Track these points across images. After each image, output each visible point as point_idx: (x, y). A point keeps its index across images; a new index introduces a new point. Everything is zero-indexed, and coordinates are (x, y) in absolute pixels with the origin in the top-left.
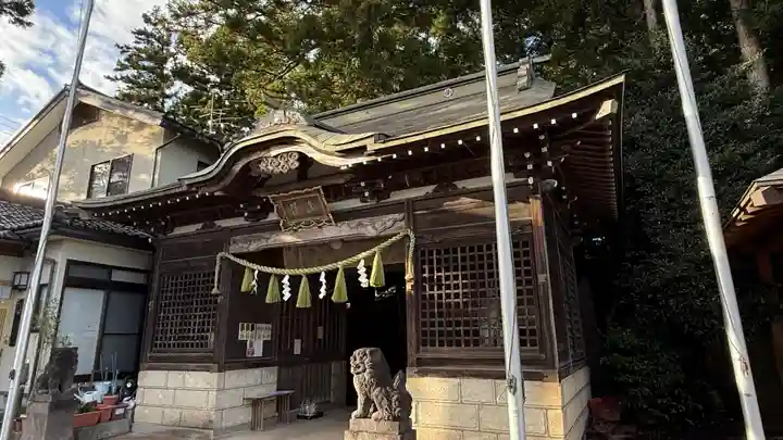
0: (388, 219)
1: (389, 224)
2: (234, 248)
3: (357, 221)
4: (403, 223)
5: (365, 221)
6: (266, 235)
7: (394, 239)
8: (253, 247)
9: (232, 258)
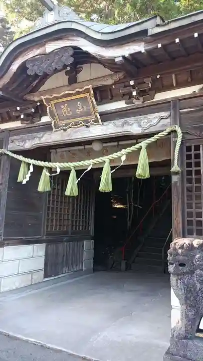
0: (154, 118)
1: (155, 121)
2: (12, 146)
3: (123, 120)
4: (169, 120)
5: (131, 120)
6: (39, 135)
7: (160, 135)
8: (28, 145)
9: (10, 154)
